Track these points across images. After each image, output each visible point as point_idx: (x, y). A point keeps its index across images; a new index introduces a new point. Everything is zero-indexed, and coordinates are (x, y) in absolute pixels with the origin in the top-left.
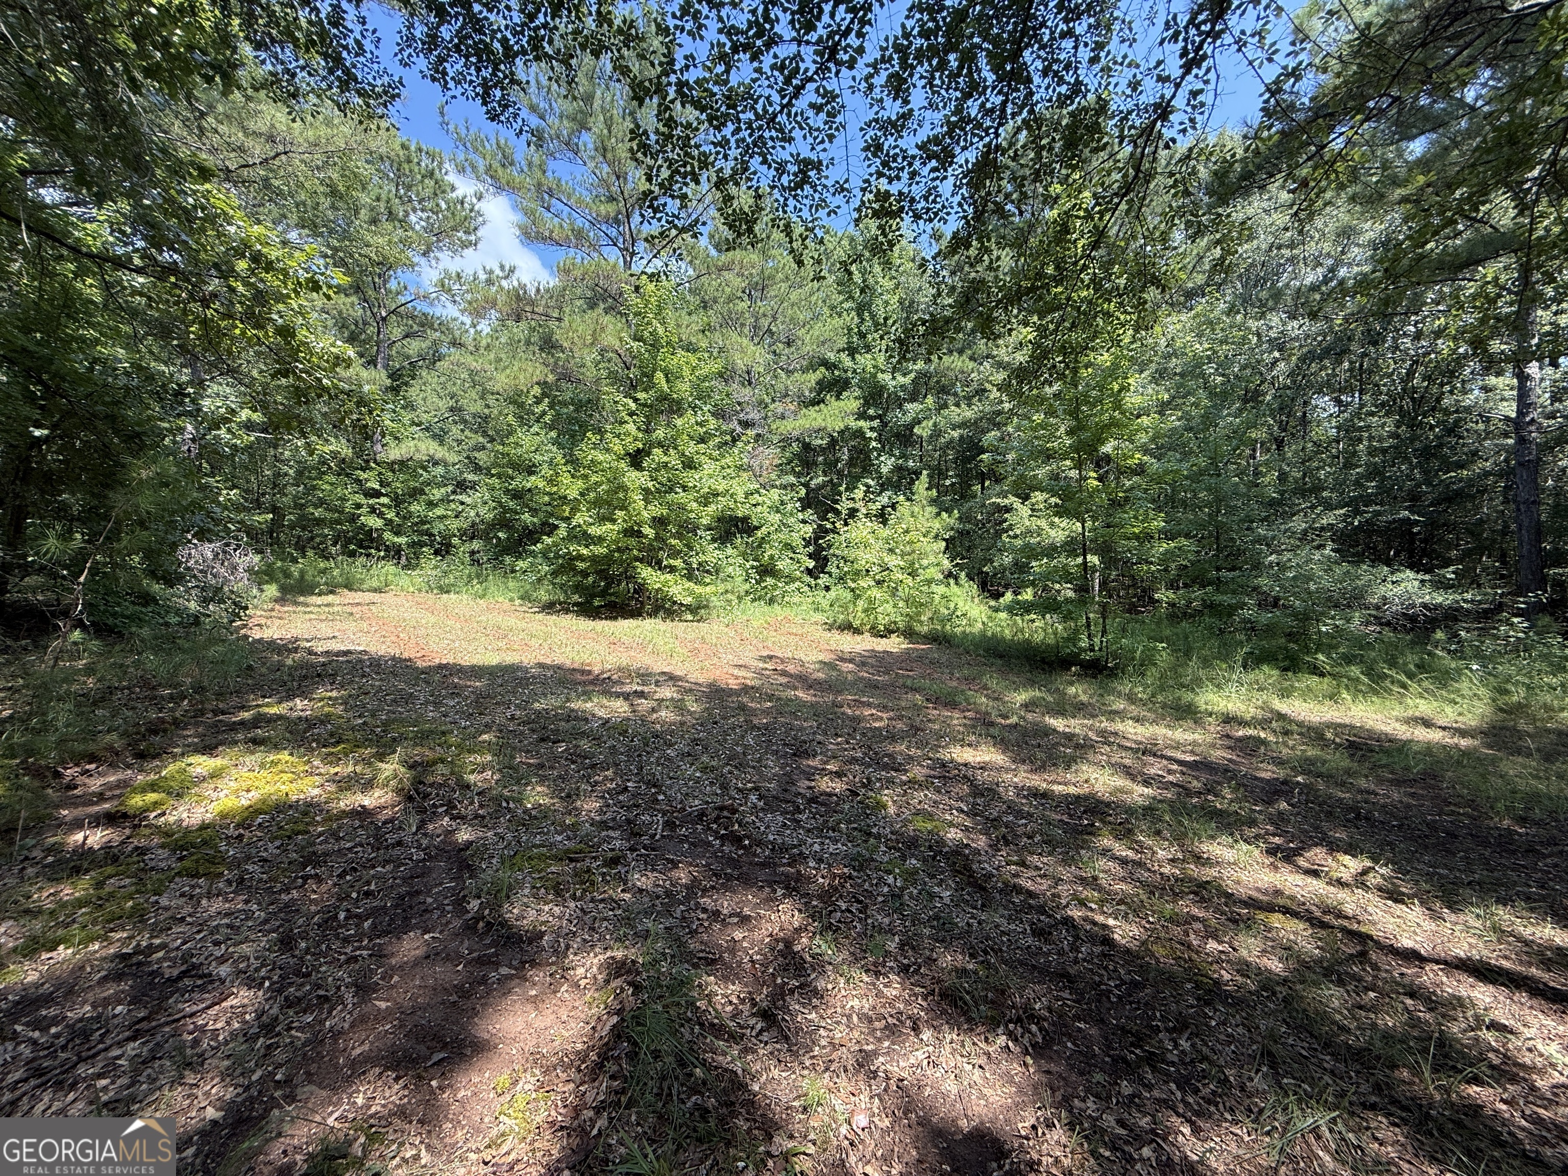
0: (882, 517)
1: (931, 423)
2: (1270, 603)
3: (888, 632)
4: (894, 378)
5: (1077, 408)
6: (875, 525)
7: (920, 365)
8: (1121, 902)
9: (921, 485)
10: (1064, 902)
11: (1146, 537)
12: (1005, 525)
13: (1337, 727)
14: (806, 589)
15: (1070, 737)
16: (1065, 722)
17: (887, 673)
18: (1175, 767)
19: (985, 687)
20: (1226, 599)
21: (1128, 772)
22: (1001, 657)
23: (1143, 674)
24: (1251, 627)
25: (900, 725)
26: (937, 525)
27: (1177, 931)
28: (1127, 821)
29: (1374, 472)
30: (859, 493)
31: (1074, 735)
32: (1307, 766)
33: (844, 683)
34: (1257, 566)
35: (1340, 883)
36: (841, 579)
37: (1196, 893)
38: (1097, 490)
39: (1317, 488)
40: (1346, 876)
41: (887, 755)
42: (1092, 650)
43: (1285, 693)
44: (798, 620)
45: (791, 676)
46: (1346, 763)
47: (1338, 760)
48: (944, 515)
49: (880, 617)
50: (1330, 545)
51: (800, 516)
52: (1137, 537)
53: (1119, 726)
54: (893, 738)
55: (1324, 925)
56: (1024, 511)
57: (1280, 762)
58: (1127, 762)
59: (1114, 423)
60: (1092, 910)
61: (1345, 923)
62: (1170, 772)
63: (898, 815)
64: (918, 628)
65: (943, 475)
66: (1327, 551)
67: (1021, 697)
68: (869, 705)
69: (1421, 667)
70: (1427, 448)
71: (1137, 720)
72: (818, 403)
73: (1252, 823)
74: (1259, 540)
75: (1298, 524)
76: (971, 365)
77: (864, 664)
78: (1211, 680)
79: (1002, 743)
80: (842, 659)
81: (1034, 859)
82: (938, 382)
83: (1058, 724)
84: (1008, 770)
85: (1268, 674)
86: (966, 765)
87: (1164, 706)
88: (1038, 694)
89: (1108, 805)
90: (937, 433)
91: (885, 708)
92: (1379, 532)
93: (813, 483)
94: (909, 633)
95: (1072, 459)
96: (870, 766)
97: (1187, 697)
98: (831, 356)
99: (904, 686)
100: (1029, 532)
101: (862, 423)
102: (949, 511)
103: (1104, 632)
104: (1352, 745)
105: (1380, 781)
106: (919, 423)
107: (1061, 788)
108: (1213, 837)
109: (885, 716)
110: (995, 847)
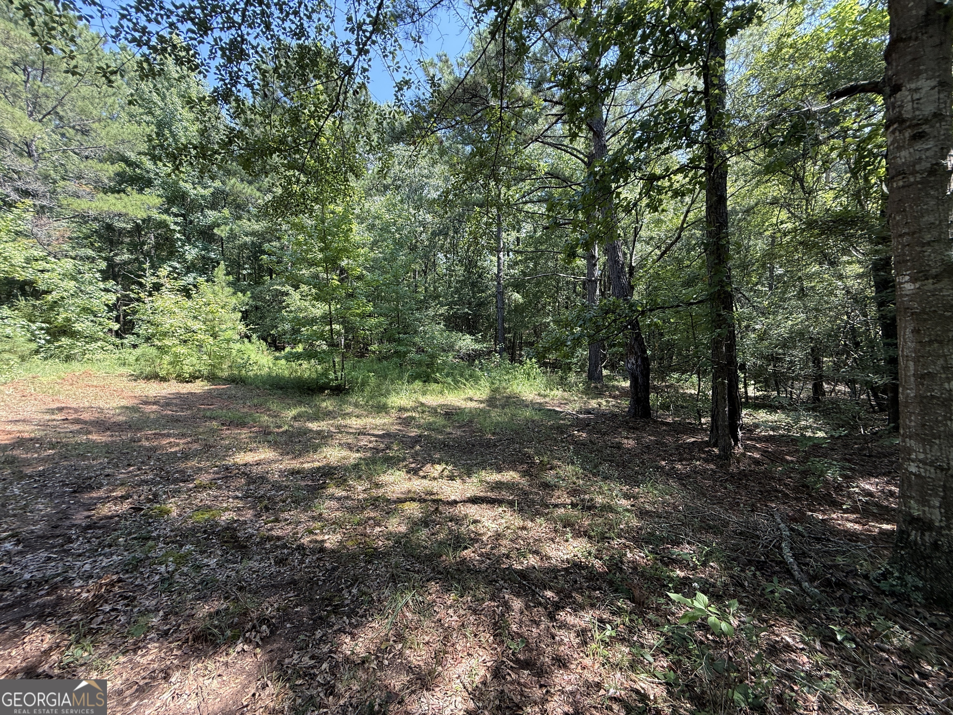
0: (186, 292)
1: (228, 228)
2: (420, 350)
3: (193, 378)
4: (195, 188)
5: (325, 236)
6: (179, 298)
7: (217, 184)
8: (334, 523)
9: (220, 272)
10: (299, 536)
11: (363, 316)
12: (284, 304)
13: (441, 406)
14: (111, 347)
15: (319, 433)
16: (319, 424)
17: (190, 408)
18: (373, 439)
19: (269, 410)
20: (401, 348)
21: (350, 447)
22: (281, 388)
23: (363, 391)
24: (413, 362)
25: (196, 446)
26: (233, 301)
27: (360, 529)
28: (344, 475)
29: (457, 291)
30: (164, 271)
31: (322, 431)
32: (430, 427)
33: (145, 422)
34: (416, 332)
35: (435, 479)
36: (148, 339)
37: (372, 505)
38: (338, 286)
39: (437, 297)
40: (436, 474)
41: (177, 472)
42: (337, 380)
43: (424, 393)
44: (102, 373)
45: (85, 422)
46: (444, 422)
47: (440, 421)
48: (240, 294)
49: (185, 368)
50: (443, 323)
51: (101, 285)
52: (359, 315)
53: (348, 422)
54: (186, 456)
55: (425, 501)
56: (296, 296)
57: (419, 427)
58: (350, 441)
59: (345, 250)
60: (316, 534)
61: (432, 497)
62: (370, 442)
63: (180, 515)
64: (220, 374)
65: (240, 267)
66: (442, 326)
67: (293, 412)
68: (168, 436)
69: (471, 376)
70: (473, 282)
71: (357, 417)
72: (119, 192)
73: (404, 459)
74: (417, 319)
75: (431, 312)
76: (258, 194)
77: (168, 404)
78: (394, 390)
79: (274, 445)
80: (146, 403)
81: (286, 515)
82: (234, 200)
83: (314, 426)
84: (276, 461)
85: (418, 384)
86: (245, 465)
87: (372, 406)
88: (303, 409)
89: (335, 468)
90: (233, 236)
91: (183, 435)
92: (459, 318)
93: (118, 259)
94: (212, 378)
95: (323, 266)
96: (159, 483)
97: (383, 400)
98: (133, 156)
99: (204, 416)
100: (300, 310)
101: (165, 217)
102: (244, 292)
103: (343, 369)
104: (447, 414)
105: (454, 427)
106: (219, 226)
107: (309, 465)
108: (384, 472)
109: (181, 441)
110: (258, 516)
